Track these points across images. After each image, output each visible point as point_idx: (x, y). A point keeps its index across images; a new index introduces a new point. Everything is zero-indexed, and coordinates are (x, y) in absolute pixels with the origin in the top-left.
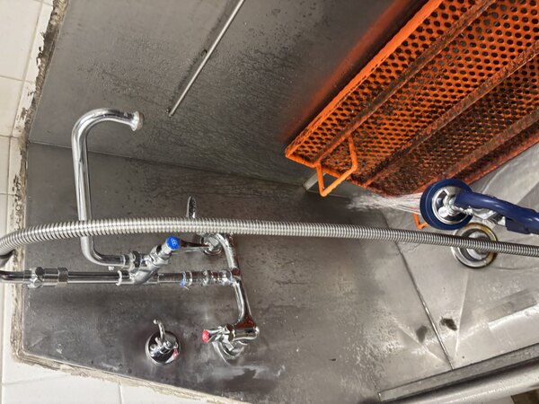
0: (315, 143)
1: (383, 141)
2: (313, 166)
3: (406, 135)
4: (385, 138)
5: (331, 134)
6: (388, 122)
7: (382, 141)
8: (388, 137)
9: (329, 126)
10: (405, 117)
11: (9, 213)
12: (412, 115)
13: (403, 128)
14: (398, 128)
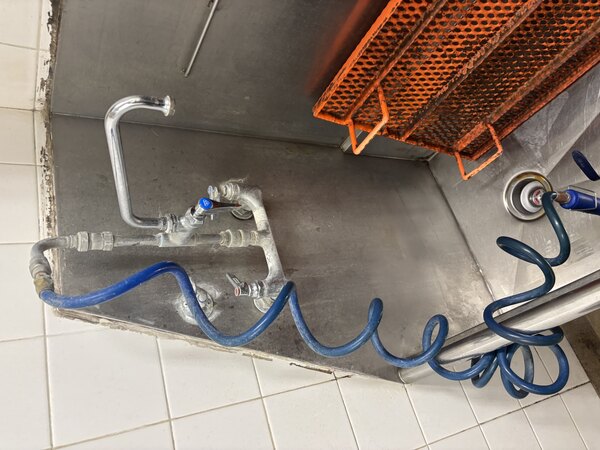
0: (344, 98)
1: (417, 88)
2: (344, 123)
3: (440, 79)
4: (417, 85)
5: (360, 86)
6: (419, 67)
7: (415, 88)
8: (421, 83)
9: (357, 78)
10: (437, 59)
11: (39, 183)
12: (444, 56)
13: (436, 71)
14: (432, 71)
